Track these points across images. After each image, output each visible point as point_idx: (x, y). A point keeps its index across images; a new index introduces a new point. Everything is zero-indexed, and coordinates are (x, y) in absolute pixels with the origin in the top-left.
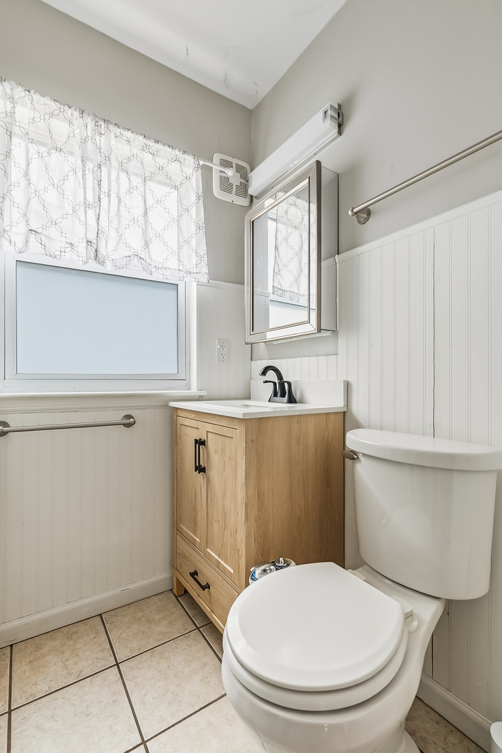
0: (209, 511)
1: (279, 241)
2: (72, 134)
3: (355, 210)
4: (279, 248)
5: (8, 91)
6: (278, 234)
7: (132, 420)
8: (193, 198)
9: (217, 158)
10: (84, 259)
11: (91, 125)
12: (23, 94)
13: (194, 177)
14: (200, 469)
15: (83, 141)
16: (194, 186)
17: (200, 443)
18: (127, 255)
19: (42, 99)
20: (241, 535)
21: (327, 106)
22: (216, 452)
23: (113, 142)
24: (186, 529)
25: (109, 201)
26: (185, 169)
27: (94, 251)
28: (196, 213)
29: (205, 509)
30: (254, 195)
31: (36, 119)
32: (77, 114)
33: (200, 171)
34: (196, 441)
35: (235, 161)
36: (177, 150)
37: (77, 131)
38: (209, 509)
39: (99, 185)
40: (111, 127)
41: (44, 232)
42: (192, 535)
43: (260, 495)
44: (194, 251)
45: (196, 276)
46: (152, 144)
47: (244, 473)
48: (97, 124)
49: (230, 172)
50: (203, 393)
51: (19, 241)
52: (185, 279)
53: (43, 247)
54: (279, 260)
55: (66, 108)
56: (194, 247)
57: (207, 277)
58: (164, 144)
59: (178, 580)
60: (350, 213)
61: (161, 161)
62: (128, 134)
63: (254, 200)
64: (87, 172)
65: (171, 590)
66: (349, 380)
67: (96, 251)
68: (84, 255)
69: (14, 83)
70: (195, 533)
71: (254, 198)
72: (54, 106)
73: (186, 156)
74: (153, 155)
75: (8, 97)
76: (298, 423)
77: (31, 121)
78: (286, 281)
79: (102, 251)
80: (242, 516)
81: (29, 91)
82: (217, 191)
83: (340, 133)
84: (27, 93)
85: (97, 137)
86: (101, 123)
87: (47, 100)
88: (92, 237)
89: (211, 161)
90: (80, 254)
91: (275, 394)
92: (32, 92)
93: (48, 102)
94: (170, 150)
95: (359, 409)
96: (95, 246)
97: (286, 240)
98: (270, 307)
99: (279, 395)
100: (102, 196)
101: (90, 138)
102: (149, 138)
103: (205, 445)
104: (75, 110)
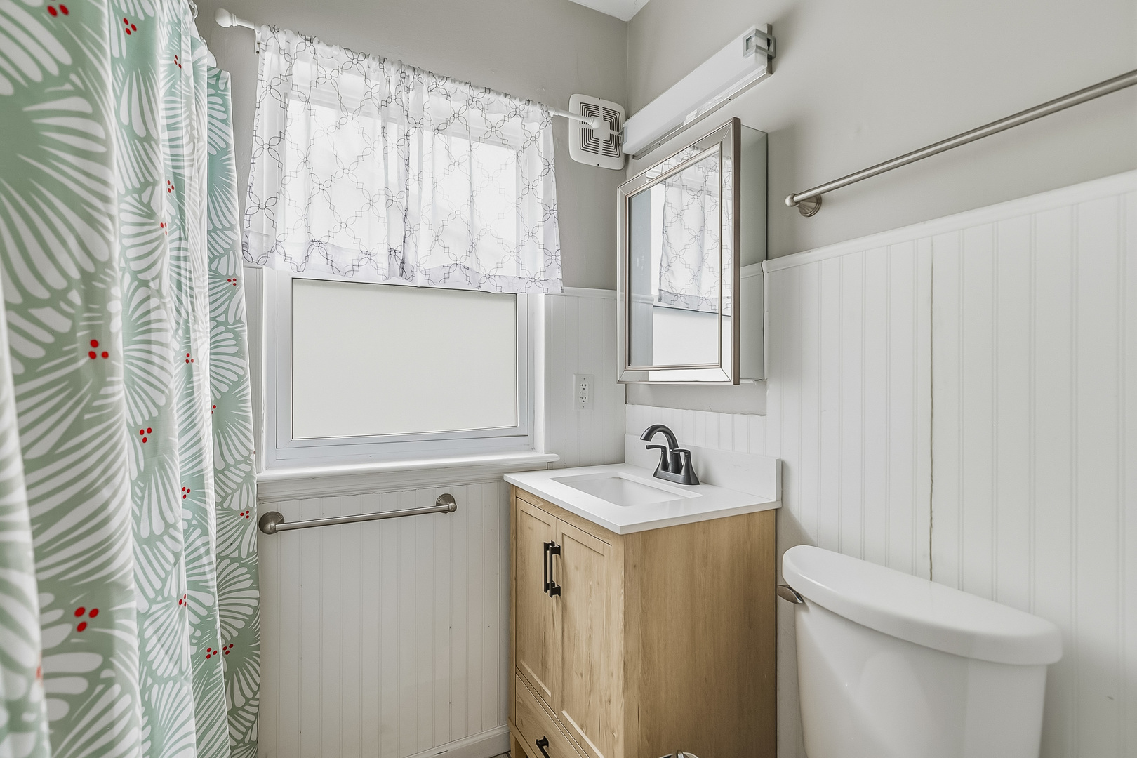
0: (566, 654)
1: (669, 219)
2: (369, 95)
3: (796, 199)
4: (669, 230)
5: (283, 45)
6: (668, 210)
7: (451, 504)
8: (540, 167)
9: (574, 102)
10: (386, 272)
11: (395, 77)
12: (303, 46)
13: (542, 136)
14: (552, 589)
15: (384, 103)
16: (542, 150)
17: (553, 549)
18: (446, 264)
19: (328, 49)
20: (617, 709)
21: (750, 31)
22: (577, 568)
23: (426, 97)
24: (529, 670)
25: (420, 187)
26: (528, 126)
27: (399, 262)
28: (544, 190)
29: (560, 650)
30: (631, 153)
31: (319, 81)
32: (375, 64)
33: (550, 126)
34: (547, 546)
35: (602, 104)
36: (518, 99)
37: (376, 89)
38: (566, 650)
39: (407, 165)
40: (424, 77)
41: (331, 241)
42: (539, 682)
43: (646, 649)
44: (541, 246)
45: (545, 285)
46: (481, 95)
47: (622, 616)
48: (403, 75)
49: (594, 124)
50: (554, 457)
51: (298, 256)
52: (530, 291)
53: (330, 262)
54: (669, 249)
55: (361, 58)
56: (542, 242)
57: (560, 284)
58: (499, 94)
59: (517, 743)
60: (788, 202)
61: (494, 118)
62: (448, 85)
63: (631, 159)
64: (389, 148)
65: (507, 753)
66: (786, 458)
67: (403, 263)
68: (385, 265)
69: (290, 33)
70: (543, 680)
71: (631, 158)
72: (344, 57)
73: (530, 107)
74: (483, 110)
75: (282, 52)
76: (704, 533)
77: (314, 84)
78: (681, 282)
79: (410, 260)
80: (618, 680)
81: (310, 41)
82: (575, 153)
83: (770, 70)
84: (308, 44)
85: (404, 94)
86: (410, 73)
87: (335, 51)
88: (396, 244)
89: (566, 109)
90: (379, 266)
91: (665, 467)
92: (315, 41)
93: (336, 53)
94: (506, 100)
95: (803, 508)
96: (400, 255)
97: (680, 216)
98: (655, 316)
99: (670, 468)
100: (410, 182)
101: (393, 97)
102: (477, 87)
103: (559, 554)
104: (374, 59)
